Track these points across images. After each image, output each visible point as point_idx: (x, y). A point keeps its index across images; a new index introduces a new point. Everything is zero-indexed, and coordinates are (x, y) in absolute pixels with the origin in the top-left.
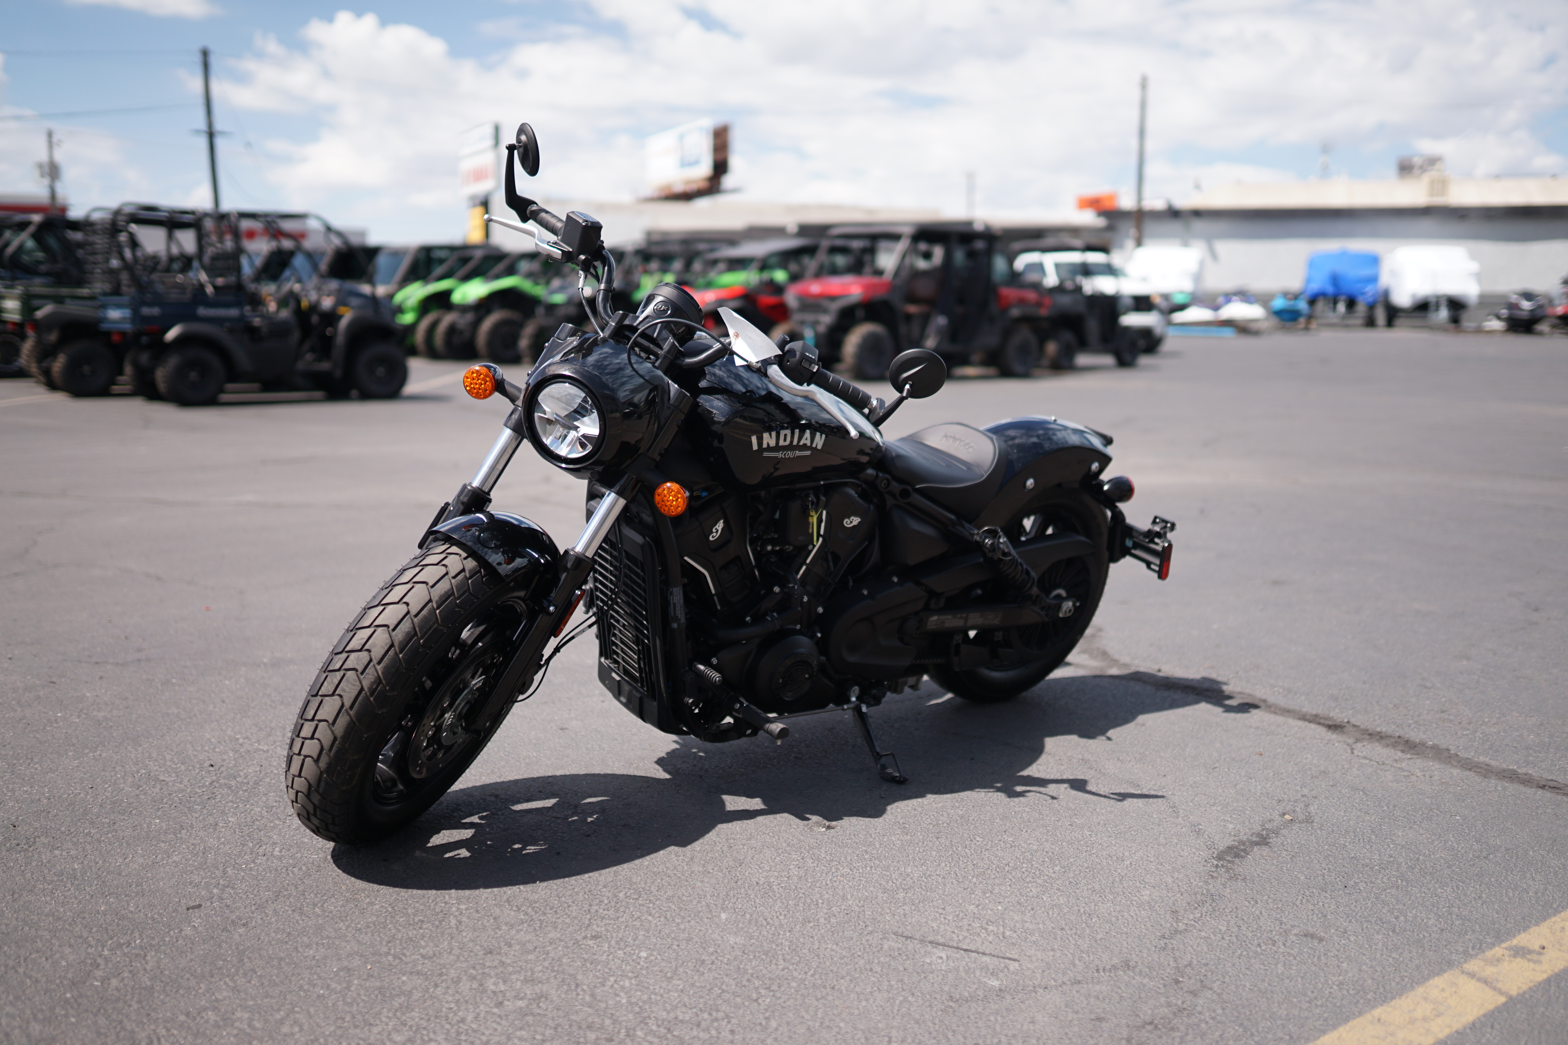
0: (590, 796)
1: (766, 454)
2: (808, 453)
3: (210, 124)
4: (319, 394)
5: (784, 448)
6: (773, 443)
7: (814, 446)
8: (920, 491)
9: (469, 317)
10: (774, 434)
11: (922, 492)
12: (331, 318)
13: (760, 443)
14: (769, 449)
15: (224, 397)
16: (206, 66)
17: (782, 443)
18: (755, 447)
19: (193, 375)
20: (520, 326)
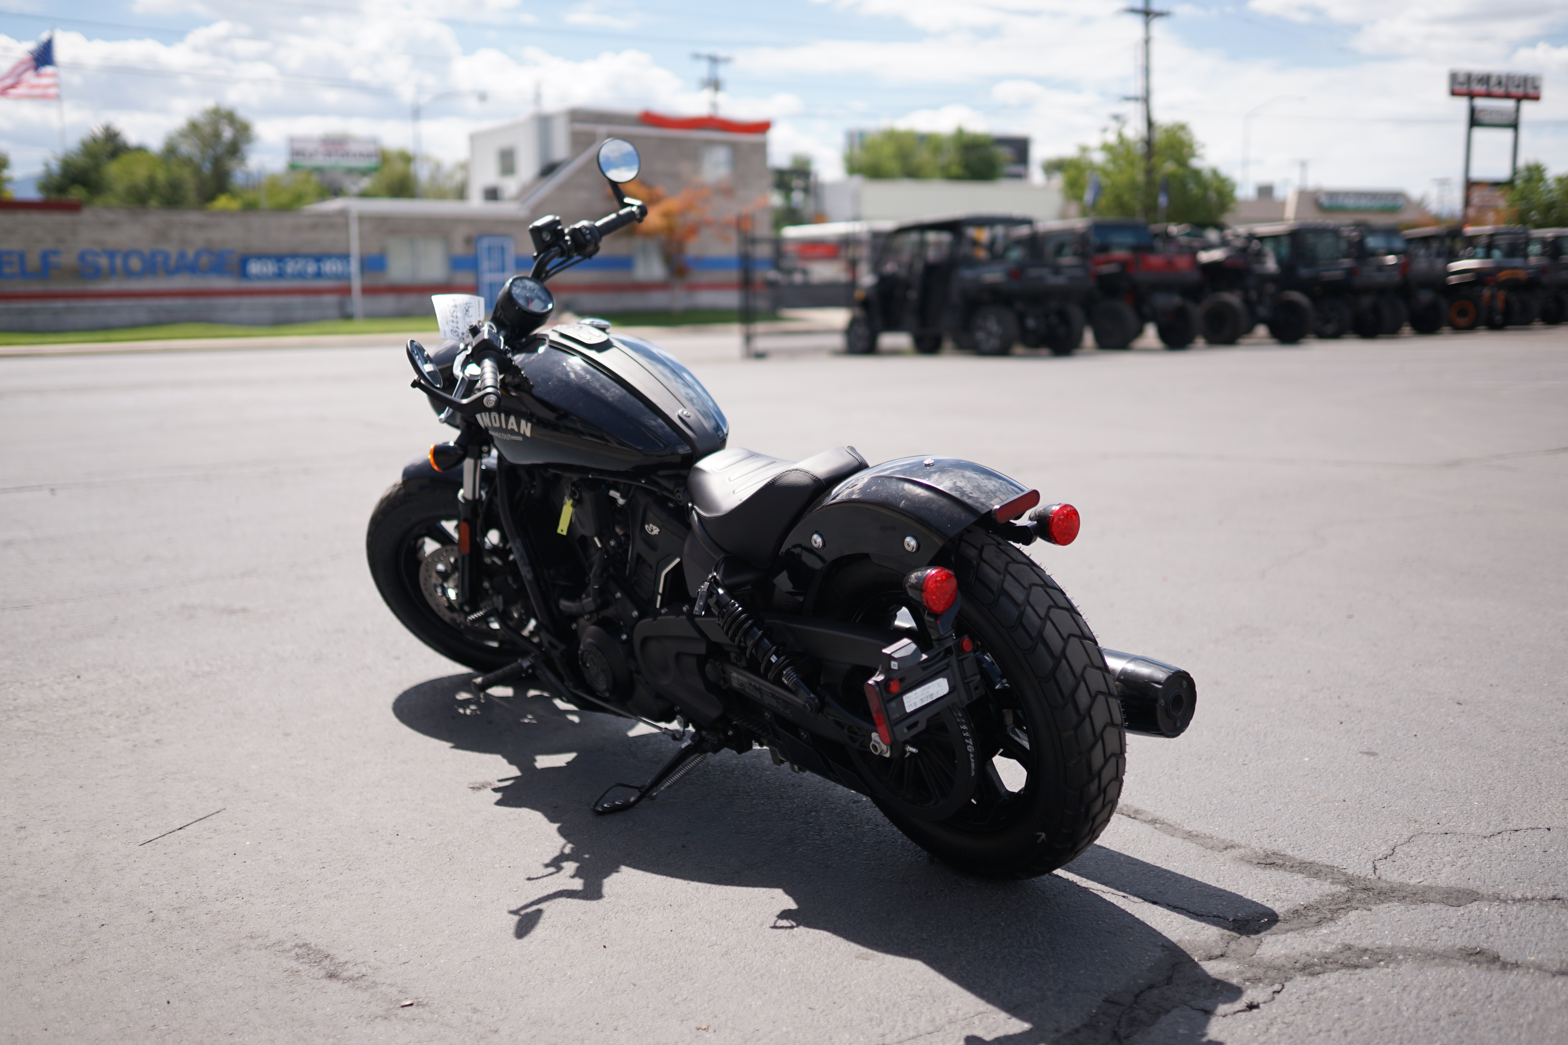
2: (520, 439)
5: (498, 429)
7: (522, 432)
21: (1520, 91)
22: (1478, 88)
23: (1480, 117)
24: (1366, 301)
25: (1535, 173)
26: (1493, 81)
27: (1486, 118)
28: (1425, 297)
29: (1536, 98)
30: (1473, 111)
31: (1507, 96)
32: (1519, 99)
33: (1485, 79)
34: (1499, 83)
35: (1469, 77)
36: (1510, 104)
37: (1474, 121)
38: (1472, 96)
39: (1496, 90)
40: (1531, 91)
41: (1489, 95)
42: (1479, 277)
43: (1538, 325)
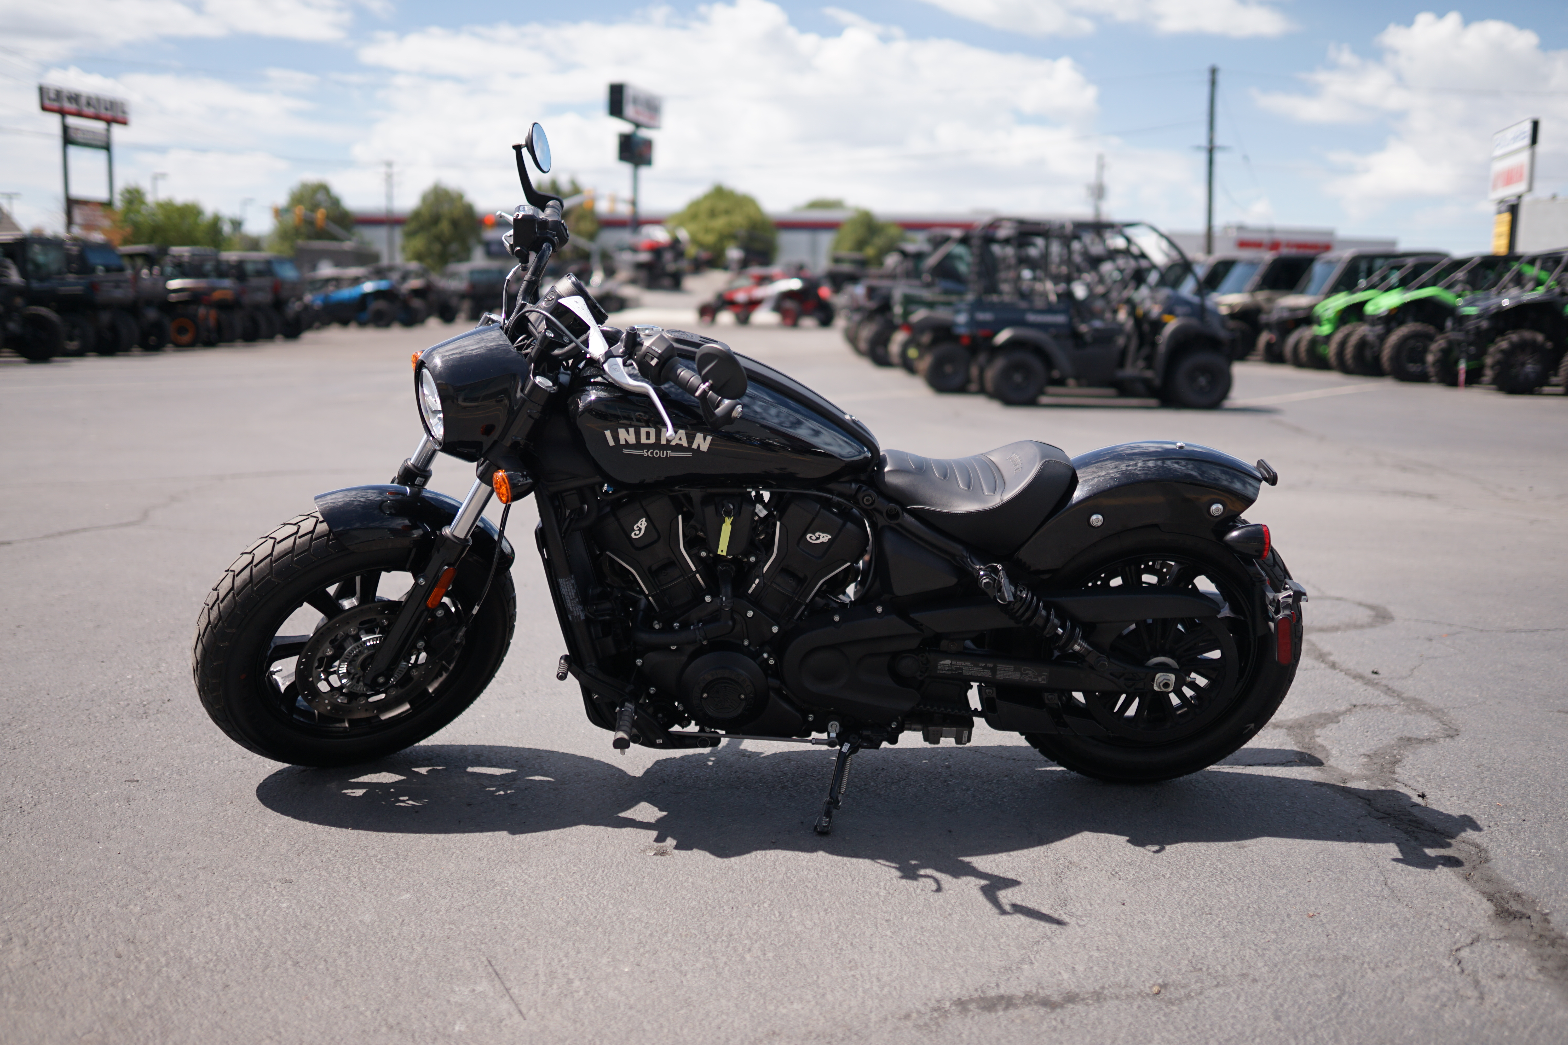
0: (538, 775)
1: (625, 451)
2: (689, 454)
3: (1211, 140)
4: (1153, 402)
5: (648, 447)
6: (632, 440)
7: (695, 446)
8: (912, 513)
9: (1379, 329)
10: (632, 430)
11: (914, 513)
12: (1158, 325)
13: (616, 438)
14: (628, 445)
15: (1044, 400)
16: (1213, 83)
17: (643, 440)
18: (611, 443)
19: (1018, 378)
20: (1431, 338)
21: (109, 114)
22: (68, 106)
23: (73, 134)
24: (105, 317)
25: (134, 197)
26: (83, 101)
27: (79, 137)
28: (152, 314)
29: (124, 123)
30: (65, 129)
31: (97, 118)
32: (109, 121)
33: (75, 98)
34: (89, 104)
35: (59, 94)
36: (100, 126)
37: (68, 139)
38: (63, 113)
39: (87, 110)
40: (120, 115)
41: (79, 114)
42: (195, 297)
43: (239, 343)
